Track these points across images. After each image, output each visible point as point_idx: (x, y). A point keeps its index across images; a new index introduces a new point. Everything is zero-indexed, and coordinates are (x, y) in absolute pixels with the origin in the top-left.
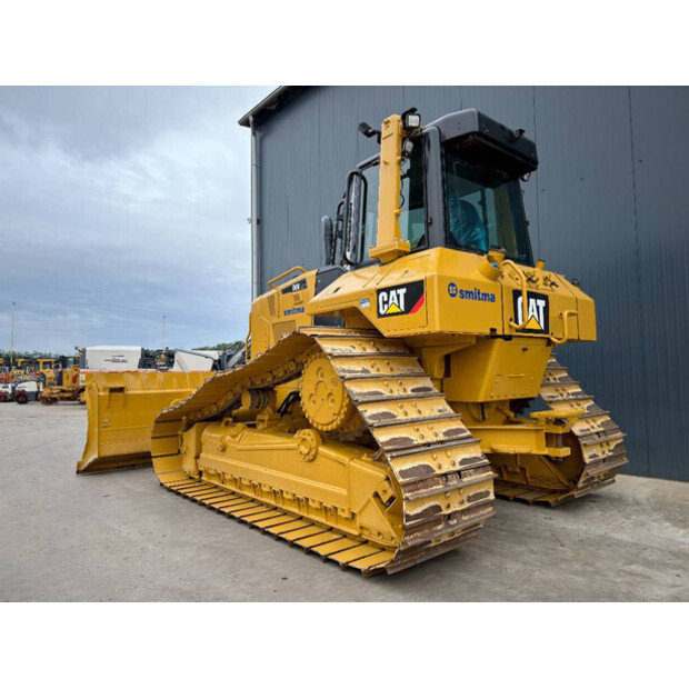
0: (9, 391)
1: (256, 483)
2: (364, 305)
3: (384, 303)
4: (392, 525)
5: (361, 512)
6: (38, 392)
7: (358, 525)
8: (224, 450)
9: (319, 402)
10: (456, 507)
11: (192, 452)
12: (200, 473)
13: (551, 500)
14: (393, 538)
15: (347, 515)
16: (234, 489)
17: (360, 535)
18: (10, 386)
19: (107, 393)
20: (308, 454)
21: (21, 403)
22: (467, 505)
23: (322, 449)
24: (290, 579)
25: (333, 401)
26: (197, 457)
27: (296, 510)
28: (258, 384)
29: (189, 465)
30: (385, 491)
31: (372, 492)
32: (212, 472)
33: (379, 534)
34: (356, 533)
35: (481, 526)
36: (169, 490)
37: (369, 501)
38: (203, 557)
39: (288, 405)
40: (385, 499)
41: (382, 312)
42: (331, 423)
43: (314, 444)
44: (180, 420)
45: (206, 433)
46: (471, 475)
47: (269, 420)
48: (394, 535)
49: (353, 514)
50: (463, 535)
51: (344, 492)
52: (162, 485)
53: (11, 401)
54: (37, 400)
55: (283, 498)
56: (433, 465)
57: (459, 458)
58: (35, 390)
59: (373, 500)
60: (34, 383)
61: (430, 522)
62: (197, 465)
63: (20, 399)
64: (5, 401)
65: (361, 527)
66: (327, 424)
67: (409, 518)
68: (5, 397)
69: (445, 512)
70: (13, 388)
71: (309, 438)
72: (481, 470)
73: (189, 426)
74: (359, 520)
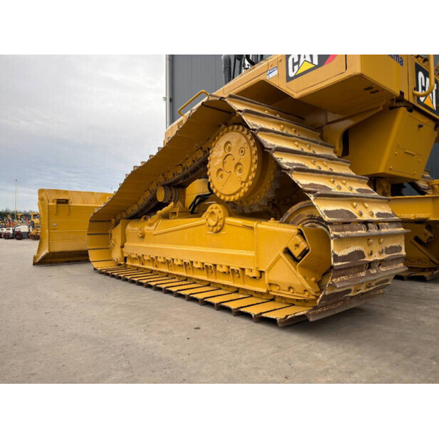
0: (11, 232)
1: (169, 259)
2: (271, 76)
3: (294, 64)
4: (305, 278)
5: (269, 269)
6: (29, 232)
7: (267, 282)
8: (143, 237)
9: (226, 175)
10: (376, 257)
11: (119, 243)
12: (125, 259)
13: (426, 275)
14: (306, 291)
15: (255, 274)
16: (152, 268)
17: (268, 293)
18: (11, 228)
19: (55, 204)
20: (216, 225)
21: (18, 239)
22: (385, 256)
23: (229, 220)
24: (203, 328)
25: (240, 171)
26: (122, 247)
27: (205, 278)
28: (171, 178)
29: (117, 255)
30: (297, 245)
31: (283, 248)
32: (134, 256)
33: (290, 288)
34: (265, 291)
35: (389, 283)
36: (101, 272)
37: (280, 257)
38: (119, 313)
39: (195, 207)
40: (297, 253)
41: (291, 74)
42: (239, 191)
43: (221, 215)
44: (110, 221)
45: (129, 227)
46: (387, 228)
47: (180, 212)
48: (308, 287)
49: (261, 272)
50: (376, 289)
51: (252, 254)
52: (95, 269)
53: (12, 238)
54: (29, 238)
55: (193, 267)
56: (355, 212)
57: (376, 211)
58: (27, 231)
59: (283, 256)
60: (27, 227)
61: (355, 267)
62: (122, 252)
63: (18, 237)
64: (9, 238)
65: (270, 284)
66: (234, 194)
67: (337, 258)
68: (8, 236)
69: (368, 259)
70: (14, 230)
71: (216, 211)
72: (394, 225)
73: (117, 224)
74: (268, 277)
